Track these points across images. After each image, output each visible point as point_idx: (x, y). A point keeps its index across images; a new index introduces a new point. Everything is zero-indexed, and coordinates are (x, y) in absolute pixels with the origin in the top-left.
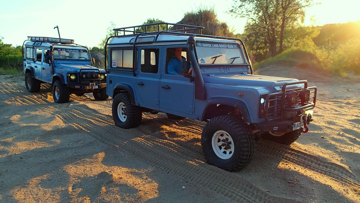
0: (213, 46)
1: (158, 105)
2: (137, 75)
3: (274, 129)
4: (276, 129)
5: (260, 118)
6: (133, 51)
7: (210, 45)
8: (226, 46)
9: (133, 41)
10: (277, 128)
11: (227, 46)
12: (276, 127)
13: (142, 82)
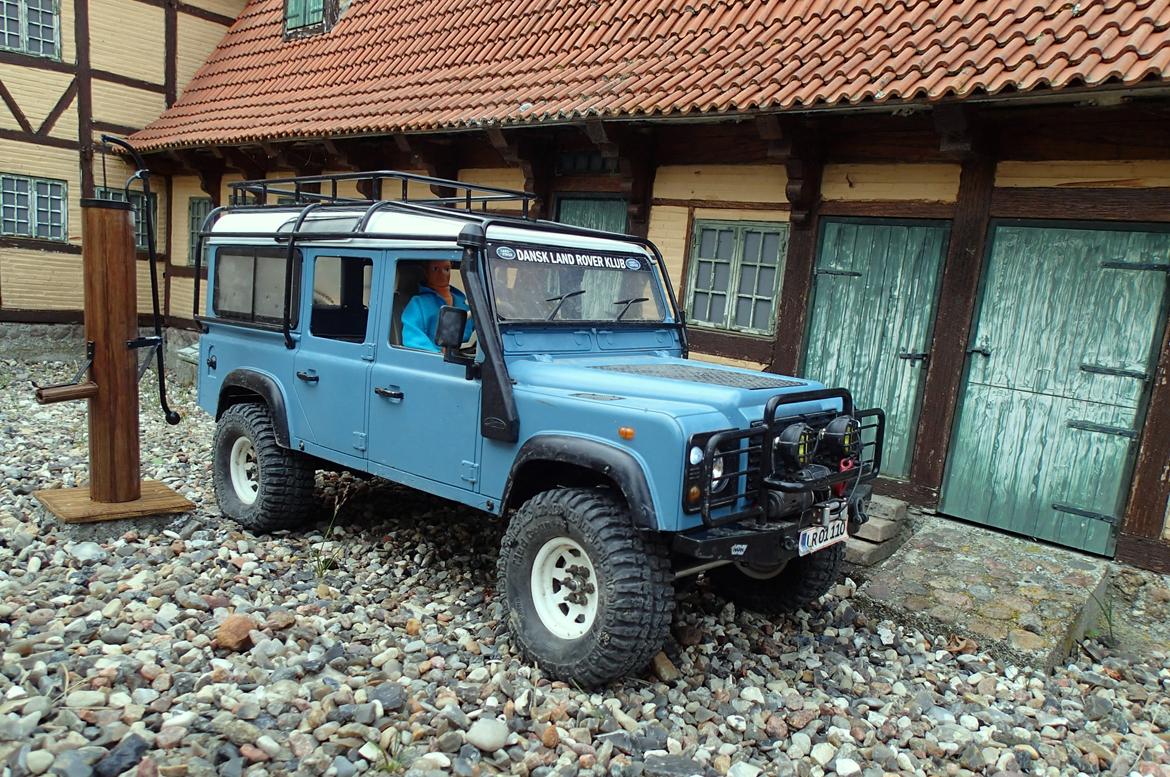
0: (555, 259)
1: (363, 451)
2: (297, 344)
3: (733, 553)
4: (741, 553)
5: (687, 512)
6: (285, 261)
7: (545, 255)
8: (600, 262)
9: (289, 229)
10: (745, 547)
11: (604, 262)
12: (739, 546)
13: (313, 371)
